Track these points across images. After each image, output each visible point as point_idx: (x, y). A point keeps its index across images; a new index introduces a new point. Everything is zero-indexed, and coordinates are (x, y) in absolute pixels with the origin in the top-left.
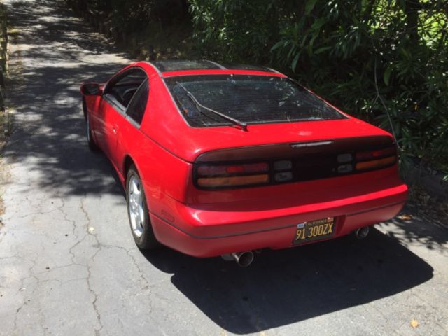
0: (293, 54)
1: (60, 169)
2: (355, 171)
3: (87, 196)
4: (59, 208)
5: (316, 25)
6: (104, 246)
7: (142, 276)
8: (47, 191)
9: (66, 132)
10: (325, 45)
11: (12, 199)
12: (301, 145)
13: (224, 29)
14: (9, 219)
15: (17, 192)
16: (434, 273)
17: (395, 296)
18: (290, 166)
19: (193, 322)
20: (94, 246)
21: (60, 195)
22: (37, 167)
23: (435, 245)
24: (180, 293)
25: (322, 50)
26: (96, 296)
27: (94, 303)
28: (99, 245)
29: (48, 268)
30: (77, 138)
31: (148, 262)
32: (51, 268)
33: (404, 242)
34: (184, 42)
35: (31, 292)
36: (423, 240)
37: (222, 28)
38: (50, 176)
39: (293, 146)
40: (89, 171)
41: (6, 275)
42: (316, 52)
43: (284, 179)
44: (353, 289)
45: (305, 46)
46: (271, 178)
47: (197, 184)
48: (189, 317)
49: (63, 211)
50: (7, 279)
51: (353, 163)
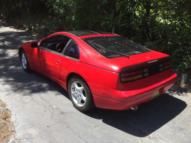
0: (111, 27)
1: (17, 83)
2: (164, 70)
3: (40, 93)
4: (32, 100)
5: (121, 16)
6: (65, 113)
7: (90, 122)
8: (19, 93)
9: (8, 65)
10: (124, 23)
11: (5, 99)
12: (149, 62)
13: (74, 16)
14: (11, 108)
15: (5, 95)
16: (187, 103)
17: (181, 113)
18: (147, 71)
19: (123, 136)
20: (61, 114)
21: (27, 94)
22: (5, 83)
23: (180, 94)
24: (110, 126)
25: (123, 25)
26: (78, 134)
27: (79, 137)
28: (62, 113)
29: (48, 126)
30: (16, 68)
31: (88, 116)
32: (49, 126)
33: (170, 94)
34: (44, 21)
35: (49, 138)
36: (175, 93)
37: (73, 16)
38: (15, 86)
39: (148, 63)
40: (32, 82)
41: (31, 133)
42: (121, 26)
43: (146, 76)
44: (167, 114)
45: (116, 23)
46: (143, 75)
47: (121, 81)
48: (120, 134)
49: (35, 101)
50: (33, 134)
51: (163, 67)
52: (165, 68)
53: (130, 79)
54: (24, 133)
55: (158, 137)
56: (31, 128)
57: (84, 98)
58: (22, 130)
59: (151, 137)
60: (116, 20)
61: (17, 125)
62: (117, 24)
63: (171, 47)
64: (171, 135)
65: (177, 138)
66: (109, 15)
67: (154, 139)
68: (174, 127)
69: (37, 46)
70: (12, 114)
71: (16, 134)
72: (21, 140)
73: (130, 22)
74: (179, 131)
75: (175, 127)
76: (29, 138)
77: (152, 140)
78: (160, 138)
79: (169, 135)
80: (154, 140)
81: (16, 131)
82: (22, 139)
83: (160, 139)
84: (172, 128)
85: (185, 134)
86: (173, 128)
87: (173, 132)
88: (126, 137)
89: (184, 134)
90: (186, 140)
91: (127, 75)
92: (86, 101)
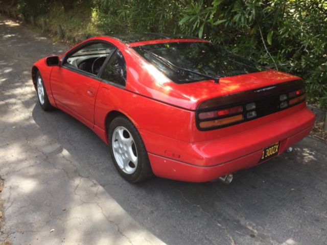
0: (198, 26)
2: (289, 106)
4: (45, 160)
6: (101, 185)
7: (143, 204)
14: (7, 174)
18: (253, 107)
20: (92, 186)
25: (219, 22)
26: (117, 225)
27: (118, 230)
28: (95, 185)
29: (64, 210)
35: (62, 232)
41: (31, 222)
42: (214, 24)
43: (251, 117)
44: (292, 189)
45: (207, 19)
46: (245, 116)
47: (199, 126)
48: (196, 228)
49: (49, 163)
50: (34, 224)
51: (288, 100)
52: (291, 102)
53: (217, 123)
54: (19, 221)
55: (269, 234)
56: (33, 211)
57: (135, 159)
58: (16, 216)
59: (256, 235)
60: (206, 14)
61: (10, 206)
62: (209, 21)
63: (308, 63)
64: (295, 232)
65: (307, 238)
66: (195, 4)
67: (261, 239)
68: (304, 216)
69: (59, 64)
70: (5, 186)
71: (4, 223)
72: (12, 235)
73: (232, 17)
74: (312, 223)
75: (306, 216)
76: (26, 232)
77: (256, 240)
78: (272, 237)
79: (292, 231)
80: (261, 241)
81: (6, 216)
82: (14, 233)
83: (273, 239)
84: (299, 217)
85: (323, 229)
86: (301, 217)
87: (299, 227)
88: (206, 232)
89: (320, 230)
90: (324, 242)
91: (210, 115)
92: (138, 165)
